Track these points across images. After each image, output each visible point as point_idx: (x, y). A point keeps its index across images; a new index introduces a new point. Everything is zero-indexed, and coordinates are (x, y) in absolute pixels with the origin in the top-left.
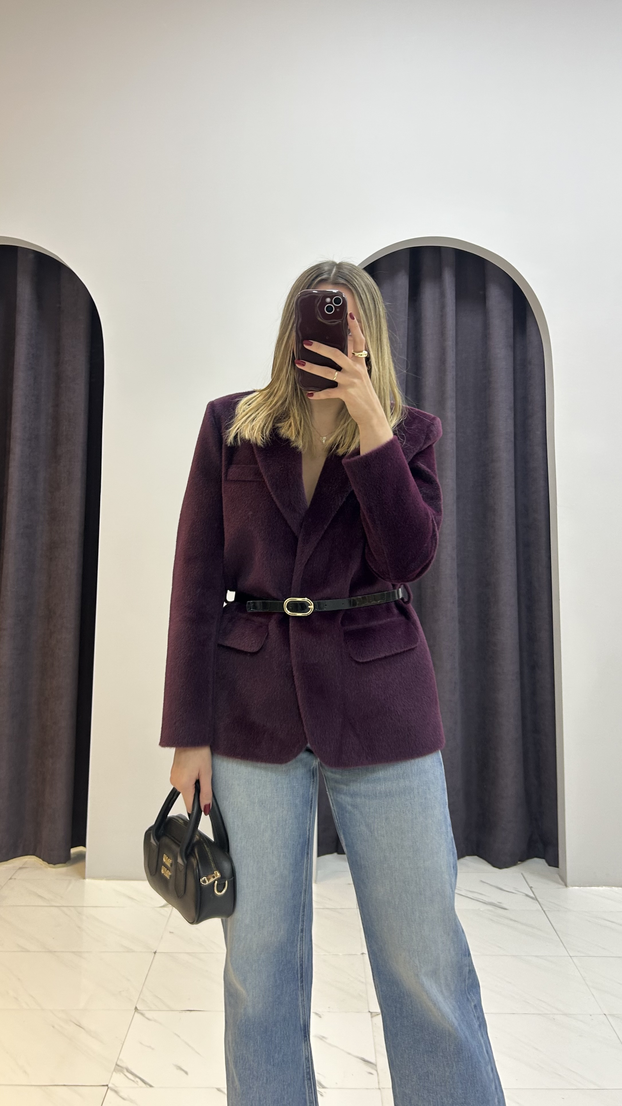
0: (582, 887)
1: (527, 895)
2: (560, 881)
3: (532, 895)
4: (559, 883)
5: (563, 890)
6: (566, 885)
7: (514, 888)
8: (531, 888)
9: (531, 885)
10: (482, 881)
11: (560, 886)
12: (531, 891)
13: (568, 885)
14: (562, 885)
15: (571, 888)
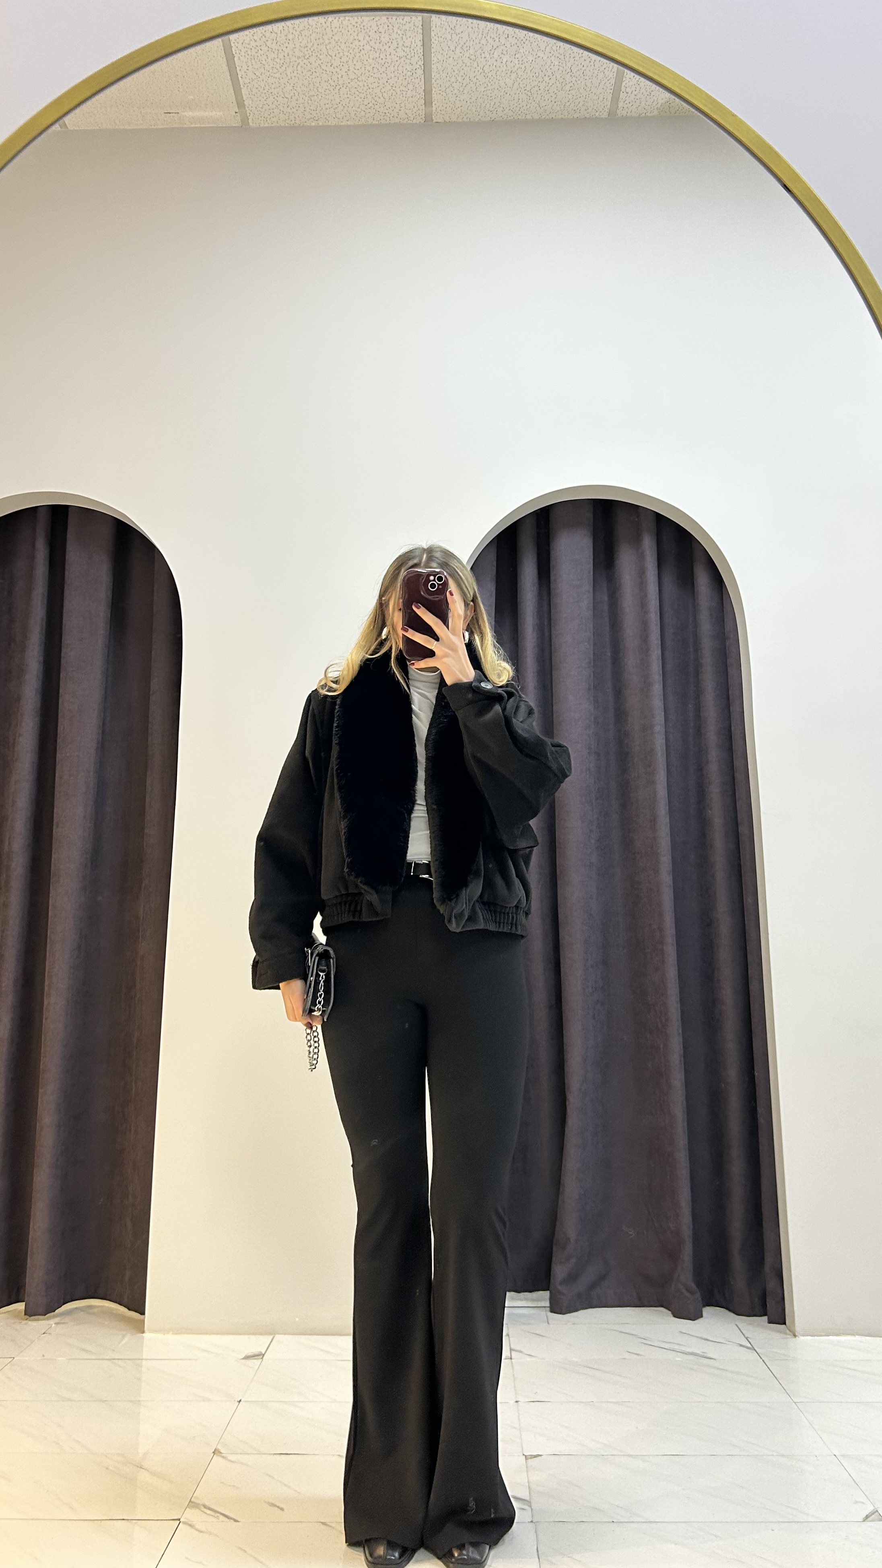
0: (816, 1337)
1: (741, 1345)
2: (788, 1331)
3: (749, 1345)
4: (786, 1334)
5: (791, 1341)
6: (795, 1336)
7: (724, 1338)
8: (747, 1338)
9: (746, 1336)
10: (681, 1332)
11: (788, 1336)
12: (746, 1341)
13: (797, 1334)
14: (789, 1335)
15: (802, 1338)
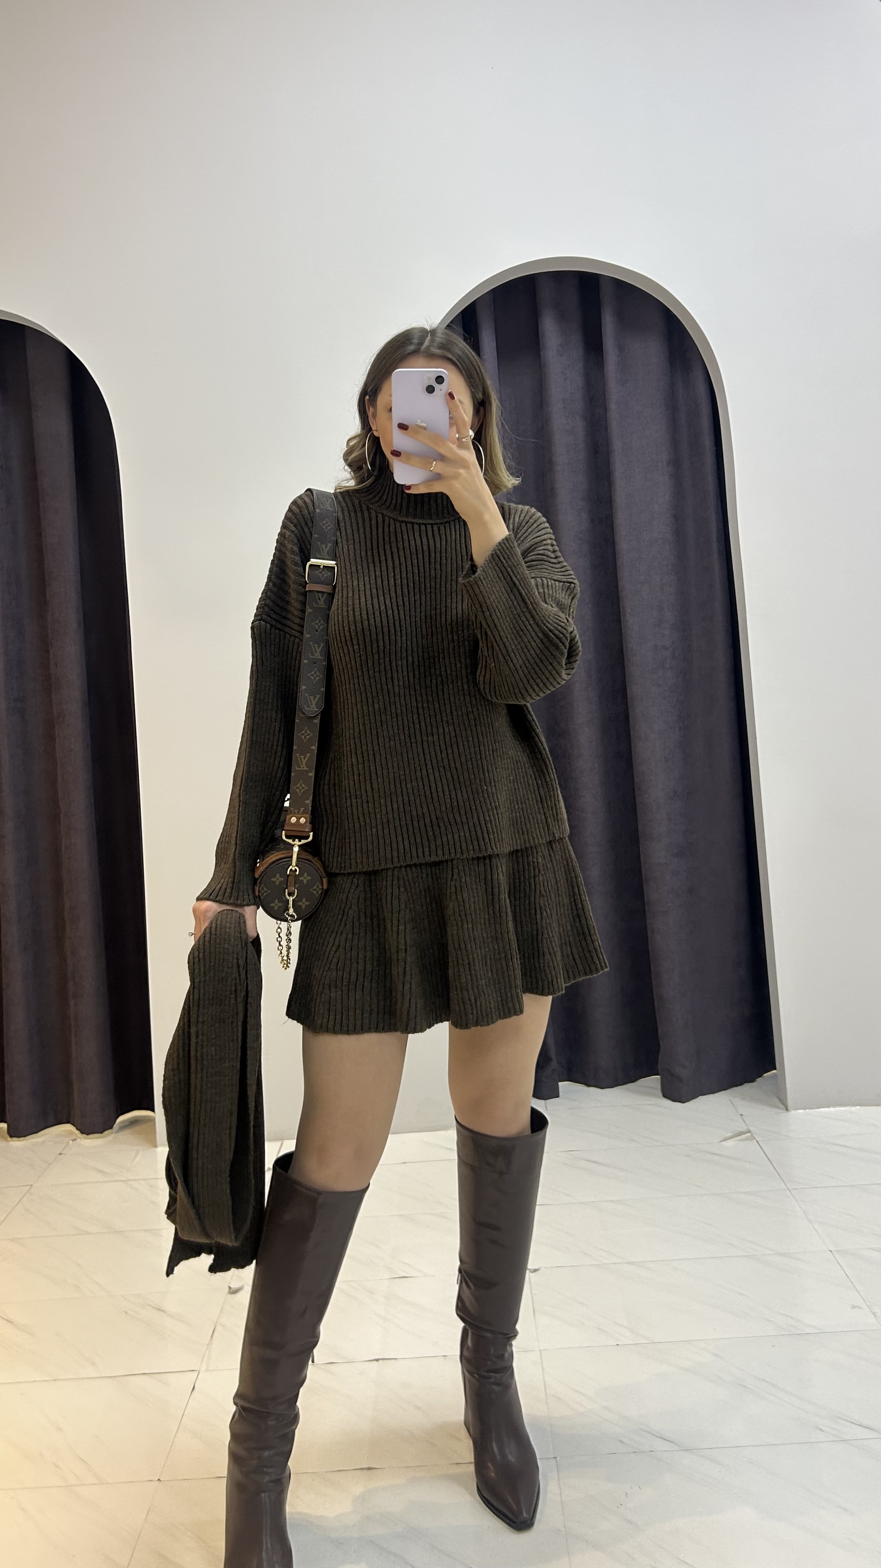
0: (807, 1110)
2: (780, 1105)
4: (779, 1108)
5: (783, 1114)
9: (740, 1113)
11: (781, 1111)
13: (789, 1108)
14: (782, 1109)
15: (793, 1112)
